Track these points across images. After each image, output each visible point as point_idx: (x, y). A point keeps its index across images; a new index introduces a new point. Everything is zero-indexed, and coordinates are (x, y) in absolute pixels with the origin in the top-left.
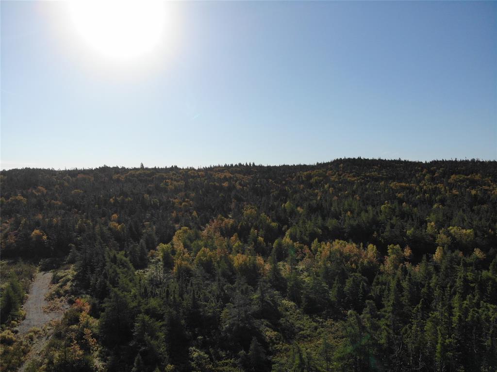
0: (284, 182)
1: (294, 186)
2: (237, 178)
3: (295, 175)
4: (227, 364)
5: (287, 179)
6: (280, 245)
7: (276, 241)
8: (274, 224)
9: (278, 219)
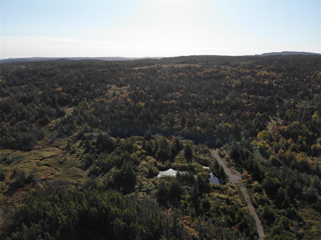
0: (305, 80)
1: (313, 85)
2: (273, 76)
3: (313, 73)
4: (307, 206)
5: (307, 77)
6: (315, 148)
7: (313, 145)
8: (310, 133)
9: (312, 129)
